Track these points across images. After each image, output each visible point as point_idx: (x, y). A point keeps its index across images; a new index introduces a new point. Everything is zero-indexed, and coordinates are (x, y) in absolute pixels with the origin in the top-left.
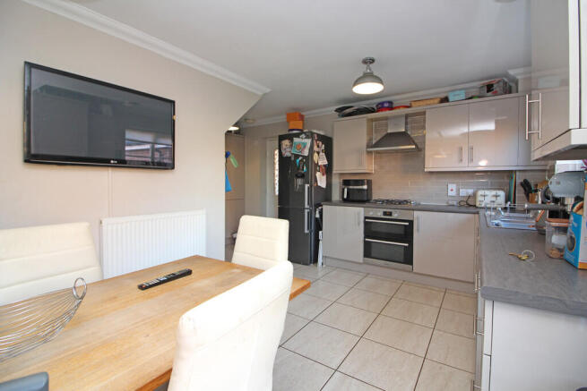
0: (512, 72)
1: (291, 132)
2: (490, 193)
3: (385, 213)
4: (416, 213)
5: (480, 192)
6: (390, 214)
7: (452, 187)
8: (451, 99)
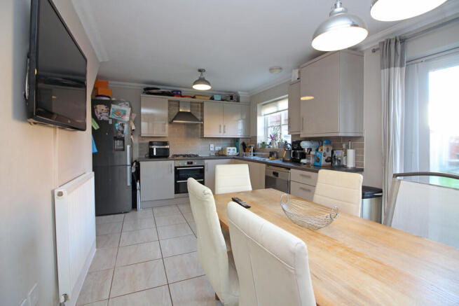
0: (239, 93)
1: (98, 98)
2: (232, 148)
3: (188, 163)
4: (206, 161)
5: (228, 148)
6: (192, 163)
7: (212, 146)
8: (215, 98)
